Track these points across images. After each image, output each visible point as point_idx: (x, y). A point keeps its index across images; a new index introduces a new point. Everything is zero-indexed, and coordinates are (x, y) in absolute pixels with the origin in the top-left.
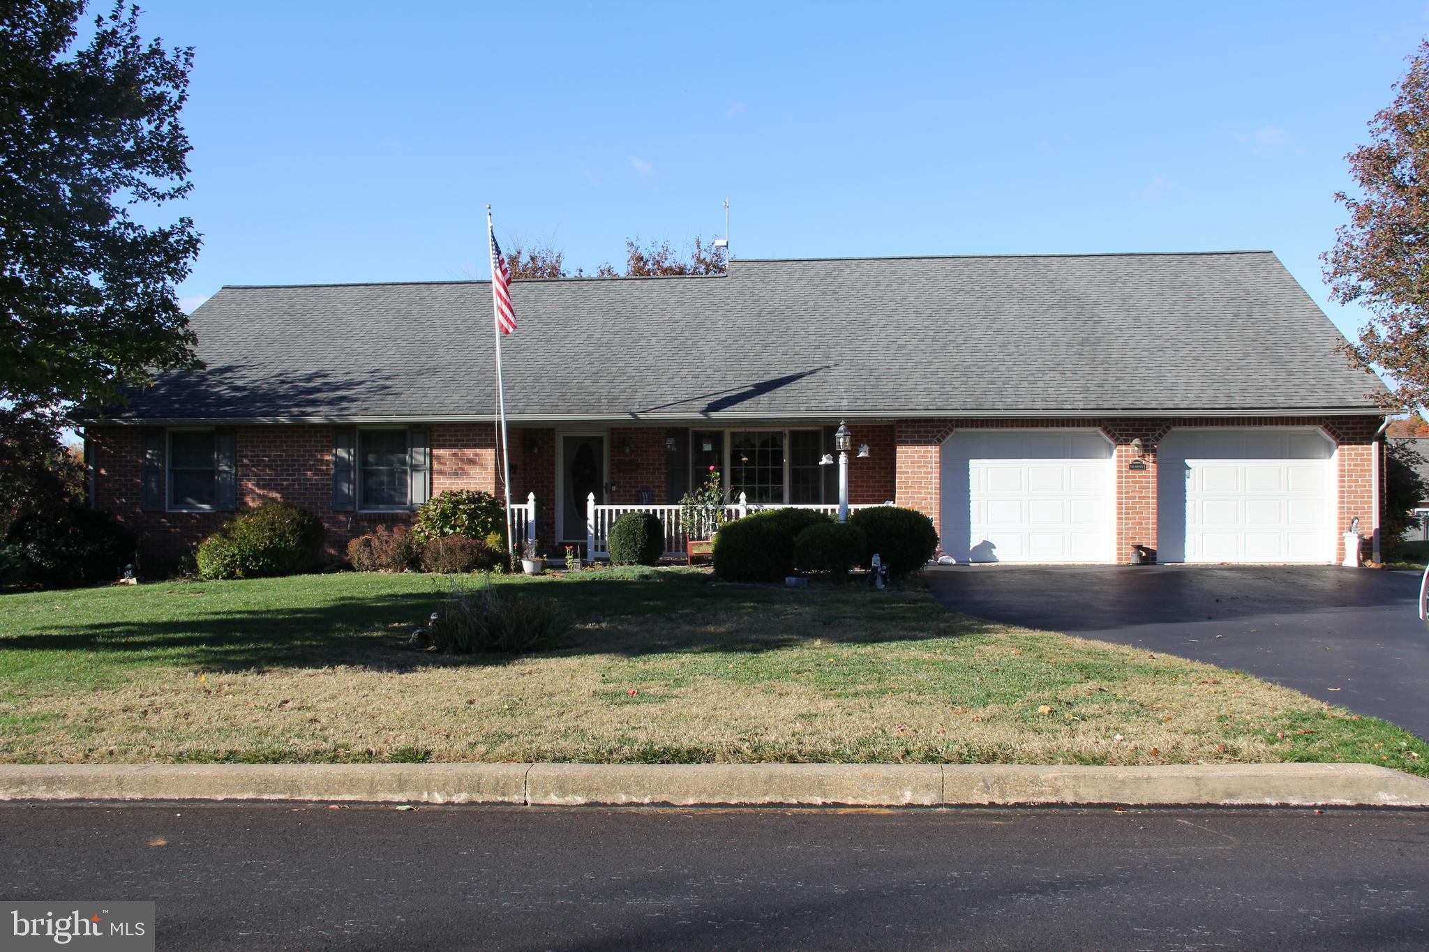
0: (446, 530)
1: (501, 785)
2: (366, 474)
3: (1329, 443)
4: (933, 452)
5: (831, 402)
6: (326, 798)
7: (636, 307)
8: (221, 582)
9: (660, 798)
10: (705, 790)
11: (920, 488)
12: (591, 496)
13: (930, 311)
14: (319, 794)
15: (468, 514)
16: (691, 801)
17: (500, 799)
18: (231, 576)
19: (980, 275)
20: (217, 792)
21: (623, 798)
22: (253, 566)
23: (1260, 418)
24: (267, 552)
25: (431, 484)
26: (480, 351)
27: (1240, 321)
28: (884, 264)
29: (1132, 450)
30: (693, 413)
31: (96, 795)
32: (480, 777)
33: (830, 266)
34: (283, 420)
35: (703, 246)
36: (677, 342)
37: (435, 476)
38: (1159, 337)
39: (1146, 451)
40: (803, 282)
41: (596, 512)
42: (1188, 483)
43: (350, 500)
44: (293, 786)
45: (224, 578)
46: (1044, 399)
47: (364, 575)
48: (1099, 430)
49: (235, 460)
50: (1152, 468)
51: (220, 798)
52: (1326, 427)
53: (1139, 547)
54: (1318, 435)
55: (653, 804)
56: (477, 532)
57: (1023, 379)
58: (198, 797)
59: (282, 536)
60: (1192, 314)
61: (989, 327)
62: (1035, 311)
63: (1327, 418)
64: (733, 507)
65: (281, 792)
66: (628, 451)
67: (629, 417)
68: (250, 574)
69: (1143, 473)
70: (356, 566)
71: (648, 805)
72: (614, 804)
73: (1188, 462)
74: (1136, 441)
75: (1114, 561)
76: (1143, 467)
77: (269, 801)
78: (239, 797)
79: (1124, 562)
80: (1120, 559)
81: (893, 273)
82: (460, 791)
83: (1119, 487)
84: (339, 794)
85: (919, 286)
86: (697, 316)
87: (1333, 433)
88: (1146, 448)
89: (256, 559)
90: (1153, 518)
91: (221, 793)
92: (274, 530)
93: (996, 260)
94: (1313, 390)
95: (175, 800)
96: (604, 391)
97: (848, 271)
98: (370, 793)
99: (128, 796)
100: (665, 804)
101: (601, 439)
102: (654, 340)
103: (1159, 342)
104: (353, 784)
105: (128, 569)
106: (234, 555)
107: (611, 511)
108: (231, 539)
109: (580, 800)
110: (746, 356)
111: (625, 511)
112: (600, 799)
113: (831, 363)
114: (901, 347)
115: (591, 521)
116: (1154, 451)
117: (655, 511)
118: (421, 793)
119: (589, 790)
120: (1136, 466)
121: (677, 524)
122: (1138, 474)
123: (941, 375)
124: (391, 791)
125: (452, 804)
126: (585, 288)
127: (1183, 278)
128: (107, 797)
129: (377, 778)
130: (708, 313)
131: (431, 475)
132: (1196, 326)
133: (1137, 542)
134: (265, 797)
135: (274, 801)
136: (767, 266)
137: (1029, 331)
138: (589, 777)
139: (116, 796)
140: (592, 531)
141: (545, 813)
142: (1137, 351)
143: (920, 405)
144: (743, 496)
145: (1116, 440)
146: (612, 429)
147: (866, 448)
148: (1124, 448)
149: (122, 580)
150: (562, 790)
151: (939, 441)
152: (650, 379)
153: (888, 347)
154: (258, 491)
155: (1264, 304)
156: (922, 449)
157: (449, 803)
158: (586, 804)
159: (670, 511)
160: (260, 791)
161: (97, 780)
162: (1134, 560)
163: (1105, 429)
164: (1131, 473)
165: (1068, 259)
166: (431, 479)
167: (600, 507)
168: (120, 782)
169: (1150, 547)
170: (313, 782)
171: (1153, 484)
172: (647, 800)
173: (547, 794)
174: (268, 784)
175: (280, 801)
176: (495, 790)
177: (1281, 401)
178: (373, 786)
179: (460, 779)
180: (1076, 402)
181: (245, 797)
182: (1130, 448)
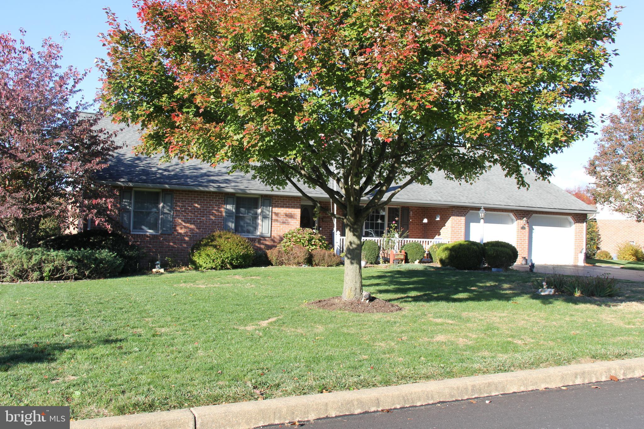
3: (570, 223)
4: (463, 218)
8: (218, 272)
11: (458, 233)
23: (557, 213)
25: (271, 224)
41: (340, 239)
42: (533, 235)
49: (171, 208)
50: (527, 229)
63: (574, 214)
69: (524, 230)
73: (534, 227)
74: (525, 219)
83: (518, 235)
88: (527, 222)
94: (569, 203)
105: (158, 264)
115: (339, 244)
120: (523, 228)
131: (272, 220)
133: (523, 256)
140: (339, 248)
145: (517, 218)
148: (519, 221)
149: (154, 270)
151: (465, 215)
154: (184, 224)
156: (459, 218)
162: (523, 262)
163: (515, 215)
164: (521, 230)
167: (342, 237)
169: (526, 258)
171: (527, 235)
182: (522, 221)
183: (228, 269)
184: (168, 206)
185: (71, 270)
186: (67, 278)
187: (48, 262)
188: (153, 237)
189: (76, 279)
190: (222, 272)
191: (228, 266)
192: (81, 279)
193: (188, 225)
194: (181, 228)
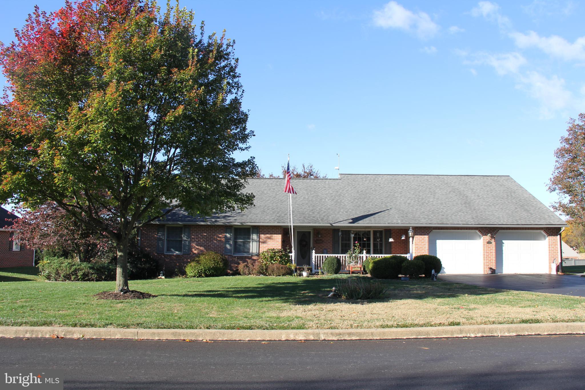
0: (272, 262)
1: (490, 331)
2: (235, 243)
3: (545, 236)
4: (426, 237)
5: (395, 221)
6: (438, 337)
7: (315, 188)
9: (537, 333)
10: (549, 330)
11: (422, 249)
12: (314, 251)
13: (413, 192)
14: (436, 336)
15: (280, 257)
16: (546, 334)
17: (491, 335)
18: (200, 276)
19: (423, 181)
20: (404, 336)
21: (526, 333)
22: (208, 273)
23: (525, 228)
24: (213, 268)
25: (259, 246)
26: (269, 202)
27: (510, 197)
28: (391, 176)
29: (488, 237)
30: (346, 224)
31: (365, 338)
32: (485, 328)
33: (374, 176)
34: (209, 223)
35: (305, 167)
36: (335, 201)
37: (260, 244)
38: (488, 202)
39: (492, 238)
40: (368, 182)
41: (315, 256)
42: (504, 248)
43: (230, 251)
44: (428, 333)
45: (197, 277)
46: (461, 221)
47: (246, 277)
48: (477, 231)
49: (189, 237)
50: (494, 243)
51: (405, 338)
52: (544, 230)
53: (491, 268)
54: (541, 233)
55: (535, 335)
56: (283, 262)
57: (452, 214)
58: (397, 338)
59: (218, 263)
60: (494, 195)
61: (434, 198)
62: (446, 193)
63: (545, 228)
64: (361, 255)
65: (424, 336)
66: (320, 236)
67: (329, 225)
68: (207, 276)
69: (491, 245)
70: (242, 273)
71: (534, 335)
72: (524, 335)
73: (503, 241)
74: (489, 235)
75: (482, 273)
76: (491, 243)
77: (420, 338)
78: (411, 337)
79: (486, 273)
80: (484, 272)
81: (395, 179)
82: (479, 333)
83: (484, 249)
84: (442, 335)
85: (406, 184)
86: (337, 192)
87: (546, 232)
88: (492, 237)
89: (209, 270)
90: (494, 259)
91: (405, 336)
92: (215, 261)
93: (426, 176)
94: (540, 219)
95: (390, 339)
96: (318, 216)
97: (380, 179)
98: (452, 335)
99: (375, 338)
100: (539, 335)
101: (310, 232)
102: (327, 200)
103: (488, 203)
104: (446, 332)
105: (164, 273)
106: (202, 269)
107: (320, 256)
108: (200, 264)
109: (514, 334)
110: (360, 206)
111: (328, 256)
112: (520, 334)
113: (389, 208)
114: (409, 204)
115: (314, 260)
116: (494, 238)
117: (338, 256)
118: (467, 334)
119: (517, 331)
120: (489, 243)
121: (345, 261)
122: (490, 245)
123: (426, 213)
124: (458, 334)
125: (477, 337)
126: (295, 182)
127: (487, 183)
128: (368, 339)
129: (453, 330)
130: (341, 191)
131: (259, 243)
132: (497, 199)
133: (490, 267)
134: (419, 337)
135: (422, 338)
136: (353, 176)
137: (447, 199)
138: (516, 328)
139: (371, 338)
140: (314, 263)
141: (503, 339)
142: (483, 206)
143: (423, 223)
144: (364, 252)
145: (483, 234)
146: (314, 229)
147: (404, 236)
148: (485, 237)
149: (159, 277)
150: (509, 331)
151: (428, 234)
152: (331, 212)
153: (405, 203)
154: (197, 247)
155: (514, 193)
156: (423, 237)
157: (476, 337)
158: (516, 336)
159: (343, 256)
160: (417, 335)
161: (364, 333)
162: (490, 272)
163: (480, 231)
164: (487, 245)
165: (449, 176)
166: (259, 245)
167: (317, 255)
168: (372, 334)
169: (494, 268)
170: (434, 332)
171: (494, 248)
172: (533, 334)
173: (504, 333)
174: (420, 333)
175: (424, 338)
176: (489, 332)
177: (532, 222)
178: (452, 332)
179: (479, 330)
180: (472, 223)
181: (413, 337)
182: (487, 237)
183: (203, 277)
184: (186, 235)
185: (93, 275)
186: (93, 280)
187: (80, 270)
188: (177, 256)
189: (97, 281)
190: (199, 279)
191: (203, 275)
192: (101, 281)
193: (199, 247)
194: (195, 250)
